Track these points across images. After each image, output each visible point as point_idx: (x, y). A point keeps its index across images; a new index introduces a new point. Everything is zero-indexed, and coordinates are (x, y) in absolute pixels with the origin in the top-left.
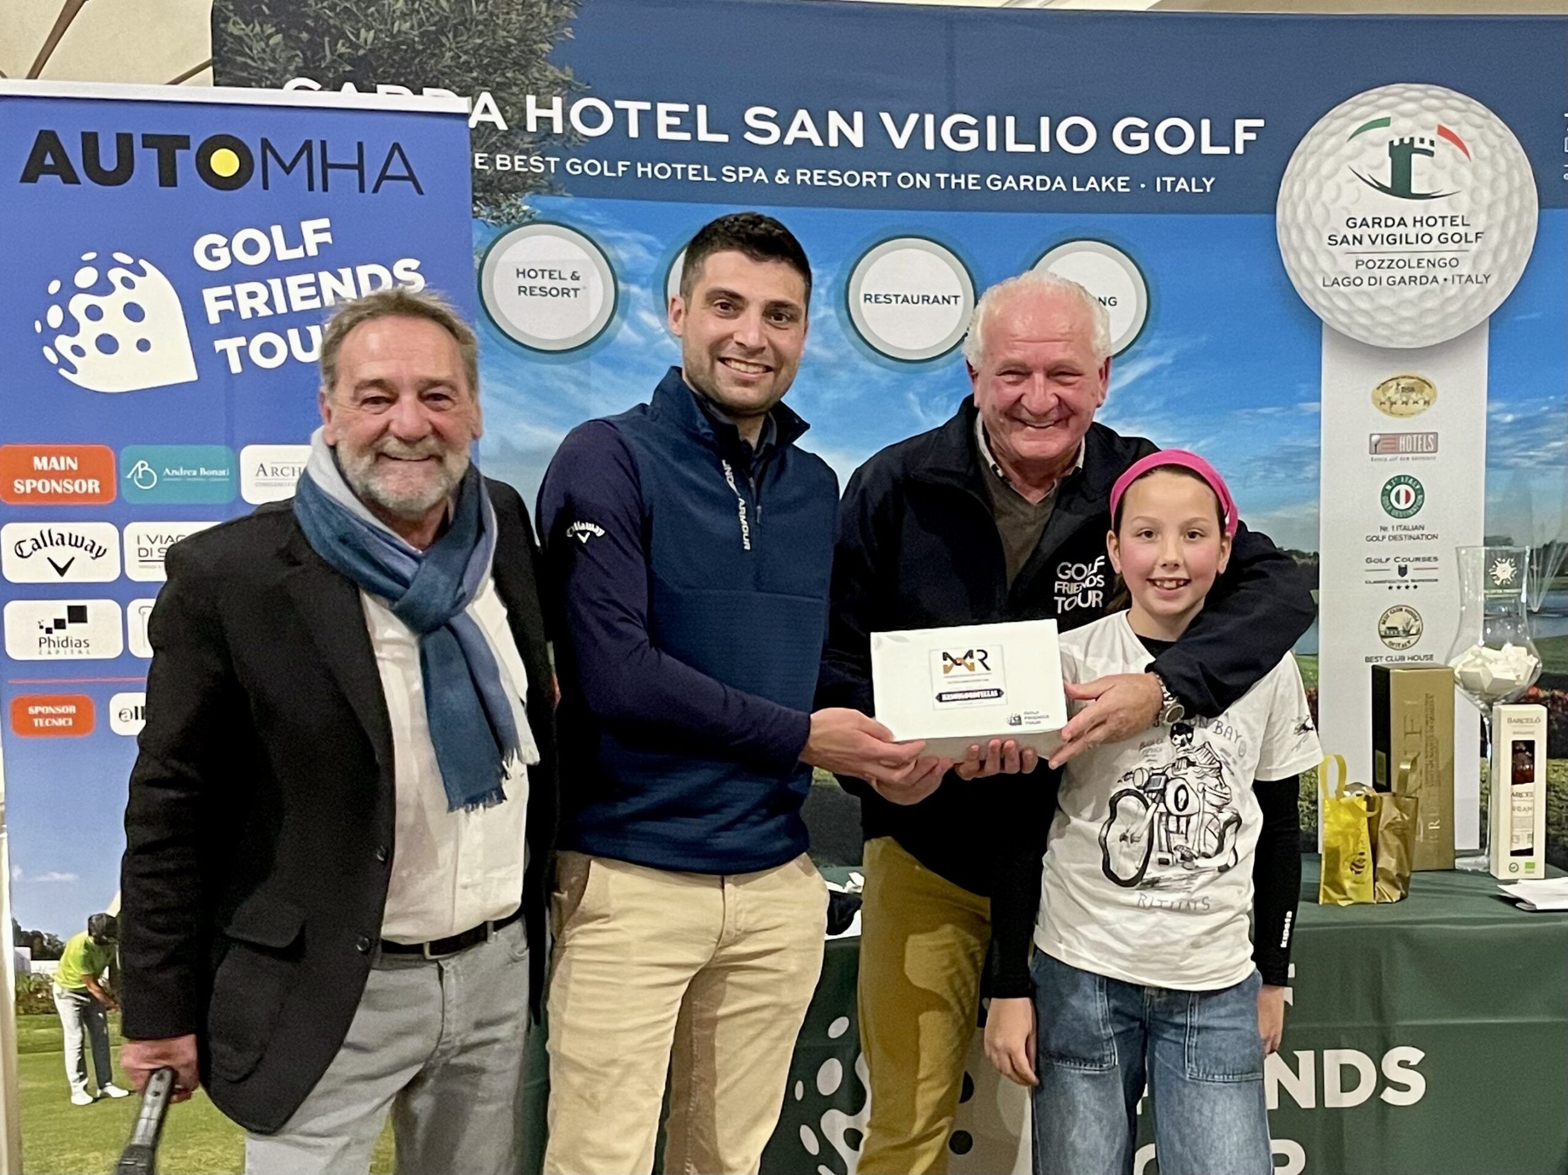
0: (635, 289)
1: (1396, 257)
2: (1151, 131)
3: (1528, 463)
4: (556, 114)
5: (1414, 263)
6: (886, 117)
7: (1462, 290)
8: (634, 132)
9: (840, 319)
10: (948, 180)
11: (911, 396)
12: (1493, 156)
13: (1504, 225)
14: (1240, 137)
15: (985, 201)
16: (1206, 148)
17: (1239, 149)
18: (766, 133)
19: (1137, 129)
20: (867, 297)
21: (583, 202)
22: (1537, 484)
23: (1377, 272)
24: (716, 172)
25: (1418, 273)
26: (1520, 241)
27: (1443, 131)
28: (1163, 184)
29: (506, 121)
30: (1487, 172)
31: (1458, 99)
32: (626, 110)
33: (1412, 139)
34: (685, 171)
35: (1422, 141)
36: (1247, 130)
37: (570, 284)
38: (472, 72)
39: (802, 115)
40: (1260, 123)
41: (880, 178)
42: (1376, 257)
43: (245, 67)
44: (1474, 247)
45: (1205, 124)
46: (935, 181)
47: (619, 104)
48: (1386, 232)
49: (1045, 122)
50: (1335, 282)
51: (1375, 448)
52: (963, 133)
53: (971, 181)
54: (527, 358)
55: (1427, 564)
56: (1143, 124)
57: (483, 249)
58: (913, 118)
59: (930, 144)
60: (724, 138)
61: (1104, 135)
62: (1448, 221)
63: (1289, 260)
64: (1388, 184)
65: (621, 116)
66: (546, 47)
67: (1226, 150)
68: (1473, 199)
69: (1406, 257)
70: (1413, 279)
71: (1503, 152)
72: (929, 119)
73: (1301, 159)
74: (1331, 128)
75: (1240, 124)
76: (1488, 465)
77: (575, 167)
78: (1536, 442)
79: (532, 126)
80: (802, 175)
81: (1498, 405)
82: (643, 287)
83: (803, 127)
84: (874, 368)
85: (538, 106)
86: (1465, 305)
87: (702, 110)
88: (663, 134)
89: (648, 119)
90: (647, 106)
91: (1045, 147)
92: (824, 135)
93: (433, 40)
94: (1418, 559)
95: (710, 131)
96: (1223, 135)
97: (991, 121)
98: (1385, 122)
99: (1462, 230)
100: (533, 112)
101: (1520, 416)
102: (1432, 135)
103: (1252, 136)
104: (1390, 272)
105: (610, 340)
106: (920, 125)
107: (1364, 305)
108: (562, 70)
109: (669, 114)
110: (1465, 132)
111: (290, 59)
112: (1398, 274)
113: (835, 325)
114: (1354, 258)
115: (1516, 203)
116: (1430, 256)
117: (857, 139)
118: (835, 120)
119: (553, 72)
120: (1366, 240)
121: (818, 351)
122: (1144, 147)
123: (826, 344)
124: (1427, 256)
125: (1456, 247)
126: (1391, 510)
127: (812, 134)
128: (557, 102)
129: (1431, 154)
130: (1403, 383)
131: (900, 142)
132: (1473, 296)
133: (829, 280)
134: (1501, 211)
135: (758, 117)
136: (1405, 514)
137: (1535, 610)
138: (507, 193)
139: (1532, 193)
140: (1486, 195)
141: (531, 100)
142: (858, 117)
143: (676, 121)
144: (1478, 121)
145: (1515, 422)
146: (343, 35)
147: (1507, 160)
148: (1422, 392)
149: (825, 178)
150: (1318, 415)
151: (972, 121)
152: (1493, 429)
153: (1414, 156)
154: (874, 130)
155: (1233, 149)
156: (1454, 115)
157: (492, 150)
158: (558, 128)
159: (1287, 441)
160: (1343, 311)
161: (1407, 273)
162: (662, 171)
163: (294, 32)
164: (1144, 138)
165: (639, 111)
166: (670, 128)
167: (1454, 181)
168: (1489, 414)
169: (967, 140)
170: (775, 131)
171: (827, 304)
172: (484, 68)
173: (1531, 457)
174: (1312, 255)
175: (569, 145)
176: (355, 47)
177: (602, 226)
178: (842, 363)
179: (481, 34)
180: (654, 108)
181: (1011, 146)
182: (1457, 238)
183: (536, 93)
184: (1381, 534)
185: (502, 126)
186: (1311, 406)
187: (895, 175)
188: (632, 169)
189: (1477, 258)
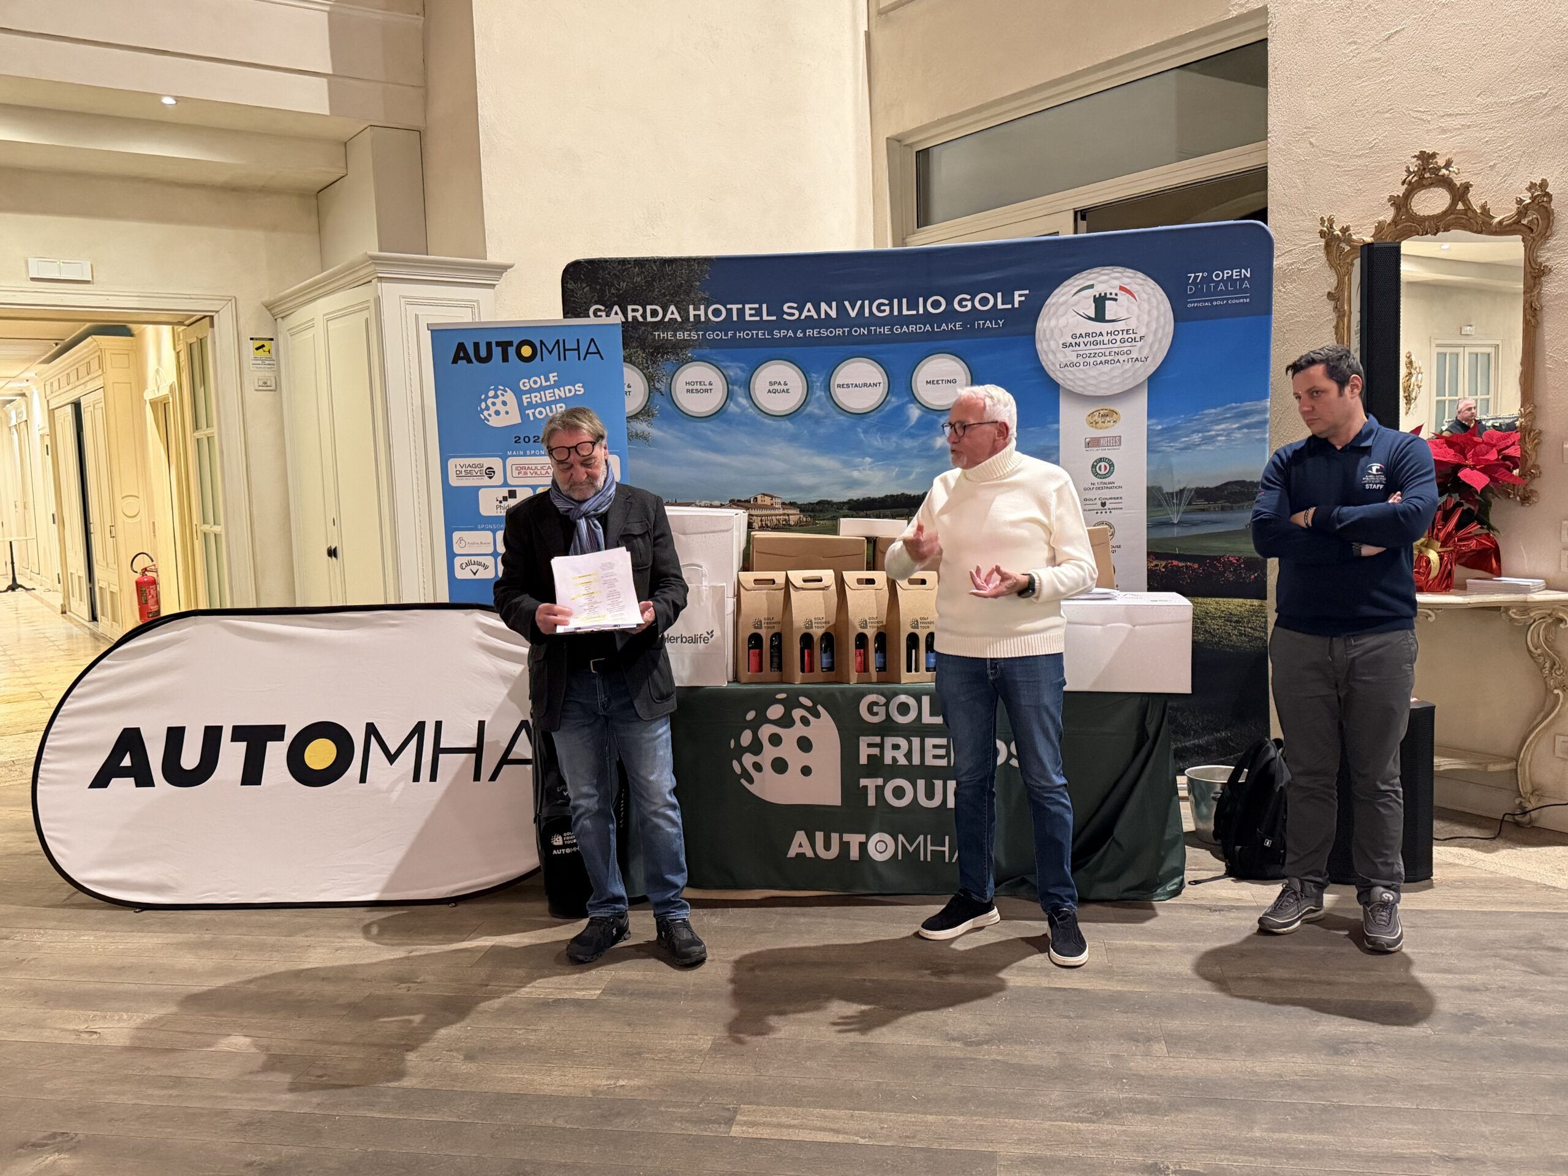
0: (736, 388)
1: (1097, 351)
2: (972, 300)
3: (1169, 449)
4: (702, 312)
5: (1107, 354)
6: (847, 303)
7: (1133, 366)
8: (735, 318)
9: (827, 397)
10: (875, 330)
11: (859, 430)
12: (1149, 299)
13: (1156, 332)
14: (1017, 299)
15: (893, 339)
16: (1000, 306)
17: (1016, 305)
18: (793, 315)
19: (966, 300)
20: (839, 386)
21: (714, 351)
22: (1175, 460)
23: (1088, 360)
24: (771, 333)
25: (1109, 358)
26: (1164, 339)
27: (1121, 288)
28: (979, 324)
29: (681, 317)
30: (1146, 306)
31: (1130, 272)
32: (731, 309)
33: (1106, 294)
34: (757, 334)
35: (1111, 294)
36: (1020, 296)
37: (709, 387)
38: (666, 296)
39: (809, 305)
40: (1027, 292)
41: (844, 332)
42: (1087, 352)
43: (574, 302)
44: (1139, 344)
45: (999, 295)
46: (869, 331)
47: (729, 306)
48: (1092, 339)
49: (921, 300)
50: (1066, 365)
51: (1088, 445)
52: (882, 308)
53: (886, 330)
54: (691, 421)
55: (1116, 501)
56: (968, 297)
57: (672, 374)
58: (859, 303)
59: (867, 314)
60: (774, 318)
61: (950, 303)
62: (1125, 332)
63: (1042, 357)
64: (1093, 316)
65: (729, 311)
66: (698, 283)
67: (1010, 306)
68: (1138, 320)
69: (1102, 351)
70: (1107, 362)
71: (1154, 295)
72: (867, 303)
73: (1047, 308)
74: (1063, 292)
75: (1017, 293)
76: (1148, 451)
77: (710, 335)
78: (1175, 439)
79: (692, 319)
80: (809, 332)
81: (1154, 421)
82: (740, 387)
83: (809, 311)
84: (842, 418)
85: (694, 310)
86: (1135, 372)
87: (764, 306)
88: (748, 318)
89: (741, 312)
90: (740, 306)
91: (921, 311)
92: (818, 313)
93: (650, 284)
94: (1111, 499)
95: (768, 315)
96: (1008, 299)
97: (896, 301)
98: (1092, 286)
99: (1133, 336)
100: (692, 313)
101: (1165, 426)
102: (1117, 291)
103: (1023, 298)
104: (1095, 359)
105: (726, 410)
106: (862, 306)
107: (1082, 376)
108: (704, 293)
109: (751, 309)
110: (1133, 288)
111: (592, 297)
112: (1099, 360)
113: (824, 399)
114: (1075, 353)
115: (1162, 320)
116: (1116, 350)
117: (833, 314)
118: (823, 306)
119: (701, 294)
120: (1082, 345)
121: (816, 411)
122: (969, 307)
123: (821, 408)
124: (1114, 350)
125: (1130, 344)
126: (1096, 475)
127: (813, 313)
128: (702, 307)
129: (1116, 300)
130: (1102, 412)
131: (853, 314)
132: (1140, 367)
133: (821, 379)
134: (1154, 326)
135: (789, 307)
136: (1105, 476)
137: (1176, 522)
138: (681, 349)
139: (1170, 315)
140: (1146, 318)
141: (691, 307)
142: (834, 304)
143: (753, 312)
144: (1140, 281)
145: (1163, 429)
146: (613, 285)
147: (1157, 300)
148: (1112, 416)
149: (819, 333)
150: (1058, 430)
151: (886, 302)
152: (1151, 433)
153: (1107, 302)
154: (841, 309)
155: (1013, 305)
156: (1128, 280)
157: (675, 331)
158: (703, 319)
159: (1042, 443)
160: (1071, 380)
161: (1103, 359)
162: (748, 335)
163: (593, 285)
164: (969, 304)
165: (738, 309)
166: (751, 315)
167: (1128, 312)
168: (1148, 426)
169: (884, 311)
170: (797, 313)
171: (821, 390)
172: (671, 295)
173: (1171, 446)
174: (1054, 353)
175: (708, 325)
176: (618, 290)
177: (722, 361)
178: (826, 417)
179: (670, 280)
180: (744, 307)
181: (905, 312)
182: (1130, 340)
183: (694, 304)
184: (1092, 487)
185: (679, 319)
186: (1055, 426)
187: (851, 330)
188: (735, 334)
189: (1141, 348)
